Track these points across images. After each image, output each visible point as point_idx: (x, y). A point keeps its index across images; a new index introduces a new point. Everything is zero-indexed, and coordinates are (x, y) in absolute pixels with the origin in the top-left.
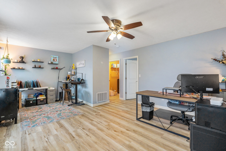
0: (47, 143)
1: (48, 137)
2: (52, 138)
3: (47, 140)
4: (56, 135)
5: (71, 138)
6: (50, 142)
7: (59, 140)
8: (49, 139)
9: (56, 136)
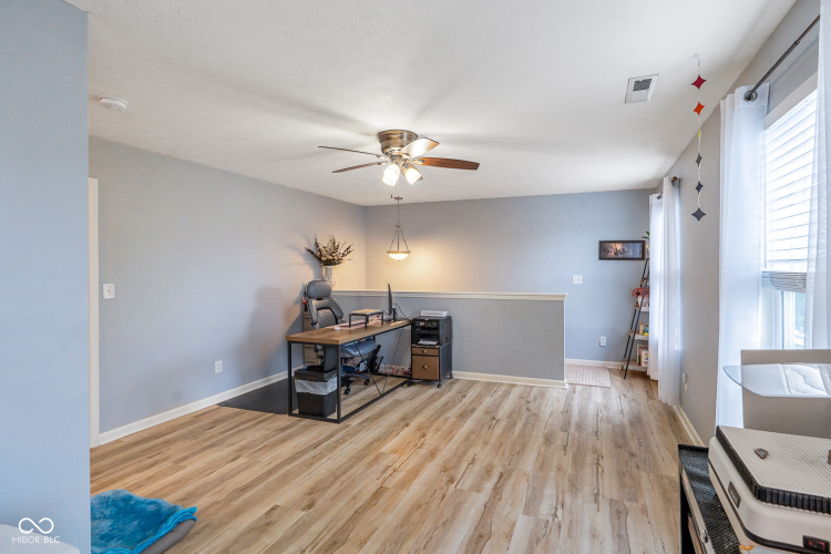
0: (563, 499)
1: (550, 519)
2: (545, 509)
3: (559, 513)
4: (527, 511)
5: (509, 477)
6: (557, 498)
7: (534, 488)
8: (553, 511)
9: (530, 508)
